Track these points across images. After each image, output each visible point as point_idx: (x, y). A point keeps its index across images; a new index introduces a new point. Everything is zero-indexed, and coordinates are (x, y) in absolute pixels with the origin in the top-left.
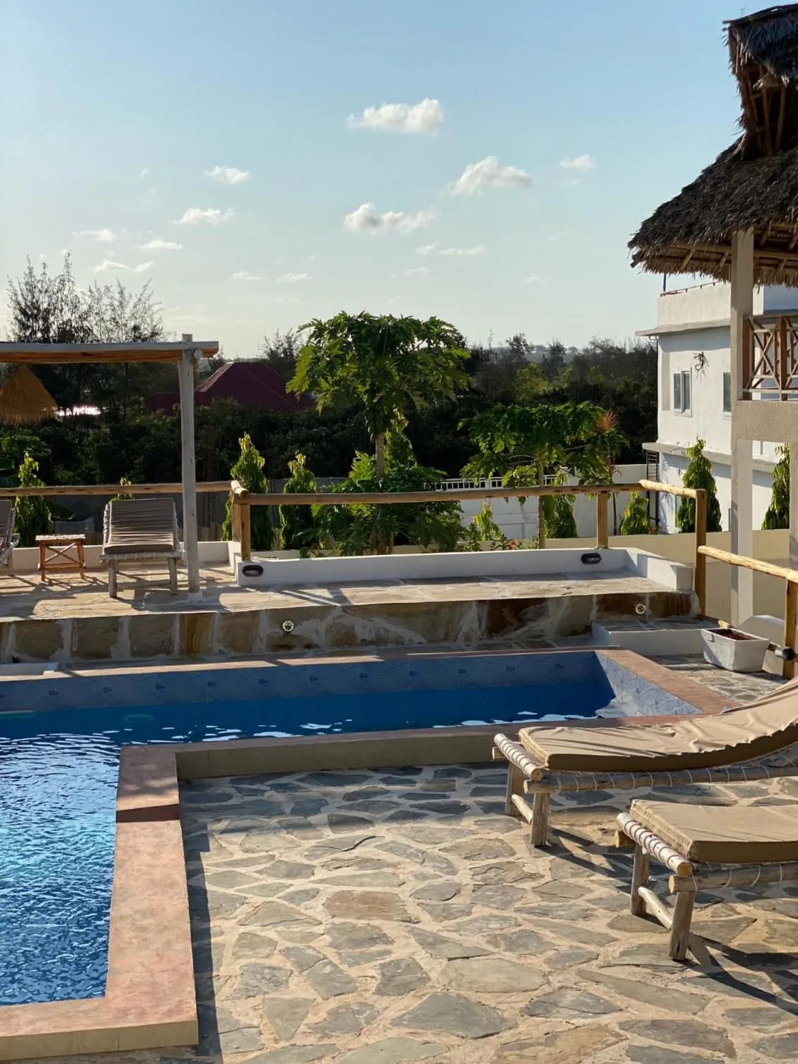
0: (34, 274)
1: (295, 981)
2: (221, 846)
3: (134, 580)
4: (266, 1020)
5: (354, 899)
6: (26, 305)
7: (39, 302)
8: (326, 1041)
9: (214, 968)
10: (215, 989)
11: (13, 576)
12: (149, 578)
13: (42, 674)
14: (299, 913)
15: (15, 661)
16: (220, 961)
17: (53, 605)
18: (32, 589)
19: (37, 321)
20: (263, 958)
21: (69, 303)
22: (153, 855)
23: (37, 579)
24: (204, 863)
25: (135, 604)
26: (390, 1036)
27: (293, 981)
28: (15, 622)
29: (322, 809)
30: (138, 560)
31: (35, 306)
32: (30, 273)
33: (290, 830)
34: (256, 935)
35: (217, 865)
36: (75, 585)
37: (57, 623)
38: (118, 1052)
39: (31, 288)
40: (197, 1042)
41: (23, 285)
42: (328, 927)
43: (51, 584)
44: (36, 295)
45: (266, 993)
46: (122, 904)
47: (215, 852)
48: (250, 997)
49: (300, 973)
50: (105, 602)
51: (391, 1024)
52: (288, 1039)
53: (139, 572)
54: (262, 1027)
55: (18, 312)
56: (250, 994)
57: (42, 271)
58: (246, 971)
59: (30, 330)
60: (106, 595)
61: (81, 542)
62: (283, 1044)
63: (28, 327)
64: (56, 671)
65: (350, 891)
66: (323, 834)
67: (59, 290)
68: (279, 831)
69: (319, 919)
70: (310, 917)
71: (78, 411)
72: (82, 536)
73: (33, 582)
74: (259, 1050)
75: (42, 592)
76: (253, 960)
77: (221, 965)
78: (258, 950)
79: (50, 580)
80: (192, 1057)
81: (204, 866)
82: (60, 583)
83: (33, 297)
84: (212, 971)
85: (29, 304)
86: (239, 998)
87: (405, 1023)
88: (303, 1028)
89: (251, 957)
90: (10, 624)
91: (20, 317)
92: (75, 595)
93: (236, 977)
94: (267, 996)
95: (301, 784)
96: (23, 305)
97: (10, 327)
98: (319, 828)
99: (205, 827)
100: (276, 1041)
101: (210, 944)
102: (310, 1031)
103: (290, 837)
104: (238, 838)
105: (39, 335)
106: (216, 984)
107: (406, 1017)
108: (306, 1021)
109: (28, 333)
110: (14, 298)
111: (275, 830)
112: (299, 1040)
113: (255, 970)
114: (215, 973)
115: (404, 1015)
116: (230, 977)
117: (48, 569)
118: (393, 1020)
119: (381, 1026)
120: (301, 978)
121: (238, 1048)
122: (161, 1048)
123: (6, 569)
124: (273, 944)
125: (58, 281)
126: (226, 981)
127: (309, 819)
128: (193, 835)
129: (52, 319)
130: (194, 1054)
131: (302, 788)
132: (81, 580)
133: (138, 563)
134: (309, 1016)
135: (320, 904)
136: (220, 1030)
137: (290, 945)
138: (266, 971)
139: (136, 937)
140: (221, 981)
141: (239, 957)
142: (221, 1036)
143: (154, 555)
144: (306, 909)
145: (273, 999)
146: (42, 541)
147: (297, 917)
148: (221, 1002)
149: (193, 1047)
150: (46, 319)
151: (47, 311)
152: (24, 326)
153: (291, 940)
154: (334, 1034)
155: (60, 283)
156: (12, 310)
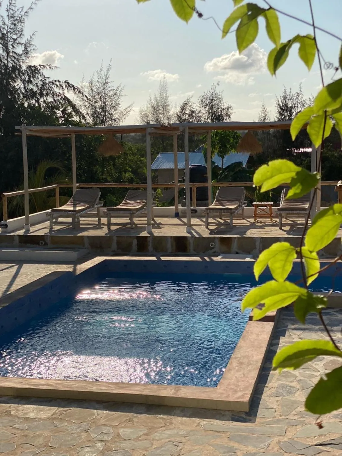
0: (287, 92)
1: (299, 393)
2: (290, 335)
3: (292, 222)
4: (280, 407)
5: (338, 364)
6: (283, 105)
7: (288, 104)
8: (302, 419)
9: (267, 383)
10: (264, 391)
11: (244, 219)
12: (299, 222)
13: (245, 259)
14: (312, 366)
15: (237, 253)
16: (271, 381)
17: (255, 231)
18: (249, 224)
19: (287, 112)
20: (289, 382)
21: (301, 103)
22: (258, 335)
23: (252, 220)
24: (281, 341)
25: (288, 232)
26: (330, 421)
27: (298, 393)
28: (237, 237)
29: (340, 325)
30: (295, 214)
31: (286, 105)
32: (285, 92)
33: (323, 332)
34: (290, 373)
35: (286, 343)
36: (267, 223)
37: (254, 238)
38: (216, 410)
39: (285, 98)
40: (248, 411)
41: (282, 98)
42: (322, 373)
43: (258, 223)
44: (287, 101)
45: (285, 396)
46: (238, 353)
47: (287, 337)
48: (277, 397)
49: (302, 390)
50: (276, 231)
51: (333, 416)
52: (285, 416)
53: (295, 219)
54: (277, 409)
55: (279, 109)
56: (278, 395)
57: (289, 91)
58: (280, 386)
59: (284, 116)
60: (277, 228)
61: (271, 205)
62: (283, 417)
63: (283, 115)
64: (251, 258)
65: (338, 360)
66: (336, 335)
67: (297, 98)
68: (318, 332)
69: (319, 370)
70: (316, 368)
71: (302, 150)
72: (272, 203)
73: (251, 221)
74: (273, 418)
75: (253, 226)
76: (284, 382)
77: (270, 382)
78: (288, 379)
79: (258, 221)
80: (244, 416)
81: (280, 342)
82: (261, 222)
83: (286, 102)
84: (266, 384)
85: (284, 105)
86: (272, 396)
87: (339, 417)
88: (294, 412)
89: (284, 381)
90: (235, 238)
91: (280, 110)
92: (265, 228)
93: (274, 388)
94: (284, 397)
95: (335, 313)
96: (281, 105)
97: (275, 115)
98: (336, 333)
99: (287, 327)
100: (281, 416)
101: (269, 373)
102: (296, 414)
103: (322, 335)
104: (299, 332)
105: (287, 118)
106: (265, 389)
107: (340, 415)
108: (296, 410)
109: (283, 117)
110: (278, 103)
111: (316, 331)
112: (290, 417)
113: (283, 387)
114: (266, 385)
115: (340, 414)
116: (272, 388)
117: (258, 216)
118: (334, 415)
119: (328, 417)
120: (301, 392)
121: (264, 416)
122: (233, 411)
123: (241, 216)
124: (296, 377)
125: (296, 94)
126: (270, 389)
127: (333, 328)
128: (280, 329)
129: (293, 111)
130: (245, 415)
131: (335, 315)
132: (270, 221)
133: (296, 215)
134: (299, 408)
135: (322, 364)
136: (259, 408)
137: (302, 378)
138: (288, 387)
139: (237, 366)
140: (268, 389)
141: (280, 380)
142: (259, 410)
143: (298, 212)
144: (316, 365)
145: (286, 399)
146: (255, 205)
147: (310, 368)
148: (264, 397)
149: (246, 413)
150: (290, 111)
151: (292, 107)
152: (281, 114)
153: (303, 377)
154: (306, 417)
155: (297, 95)
156: (277, 108)
